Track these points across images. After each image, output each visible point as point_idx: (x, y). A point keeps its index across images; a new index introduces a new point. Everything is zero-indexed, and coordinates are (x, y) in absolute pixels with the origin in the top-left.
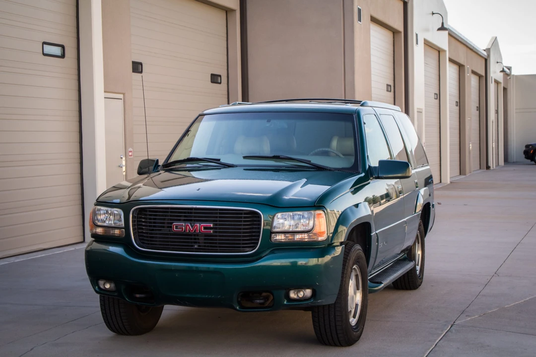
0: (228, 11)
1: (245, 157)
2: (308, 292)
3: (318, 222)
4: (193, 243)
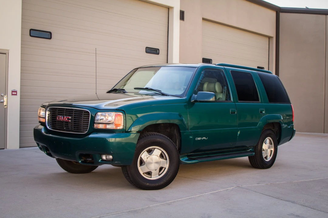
0: (270, 38)
1: (135, 89)
2: (111, 157)
3: (117, 118)
4: (64, 127)
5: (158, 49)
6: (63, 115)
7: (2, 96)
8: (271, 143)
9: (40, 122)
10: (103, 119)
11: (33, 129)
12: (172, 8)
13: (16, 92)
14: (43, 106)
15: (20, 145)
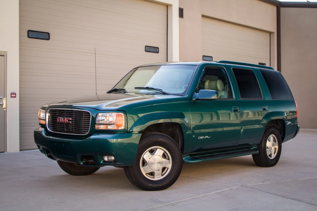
0: (270, 33)
1: (136, 88)
2: (113, 158)
3: (118, 119)
4: (65, 128)
5: (158, 48)
6: (64, 116)
7: (1, 98)
8: (275, 141)
9: (40, 124)
10: (104, 120)
11: (33, 132)
12: (171, 5)
13: (15, 94)
14: (43, 108)
15: (20, 148)
